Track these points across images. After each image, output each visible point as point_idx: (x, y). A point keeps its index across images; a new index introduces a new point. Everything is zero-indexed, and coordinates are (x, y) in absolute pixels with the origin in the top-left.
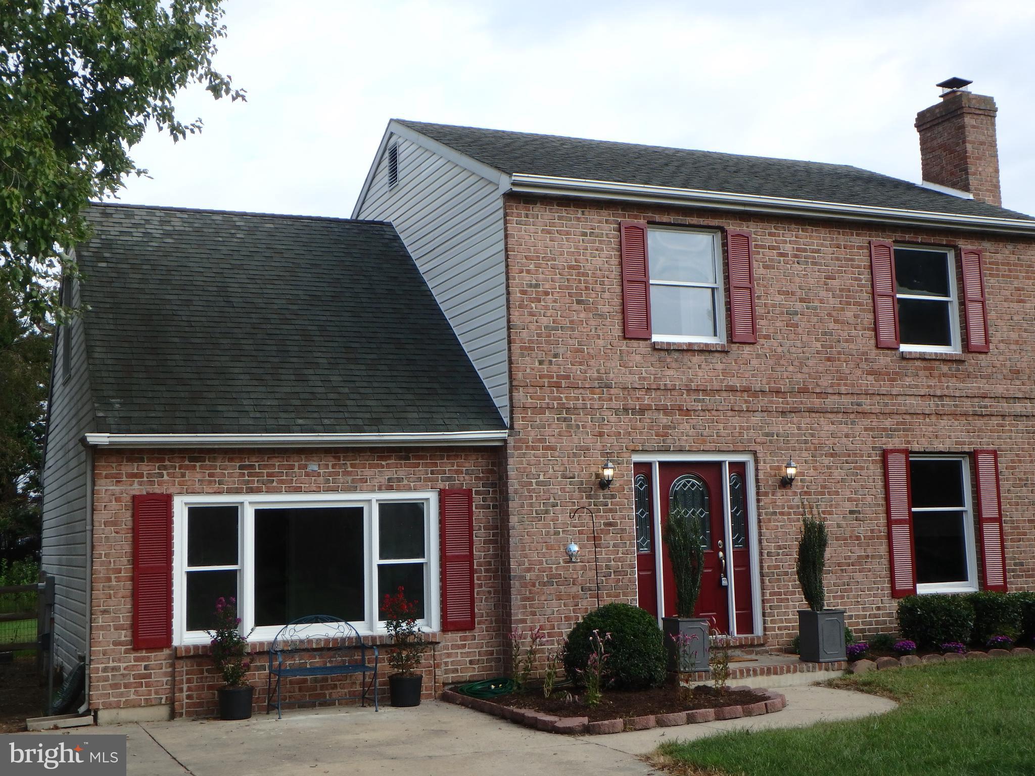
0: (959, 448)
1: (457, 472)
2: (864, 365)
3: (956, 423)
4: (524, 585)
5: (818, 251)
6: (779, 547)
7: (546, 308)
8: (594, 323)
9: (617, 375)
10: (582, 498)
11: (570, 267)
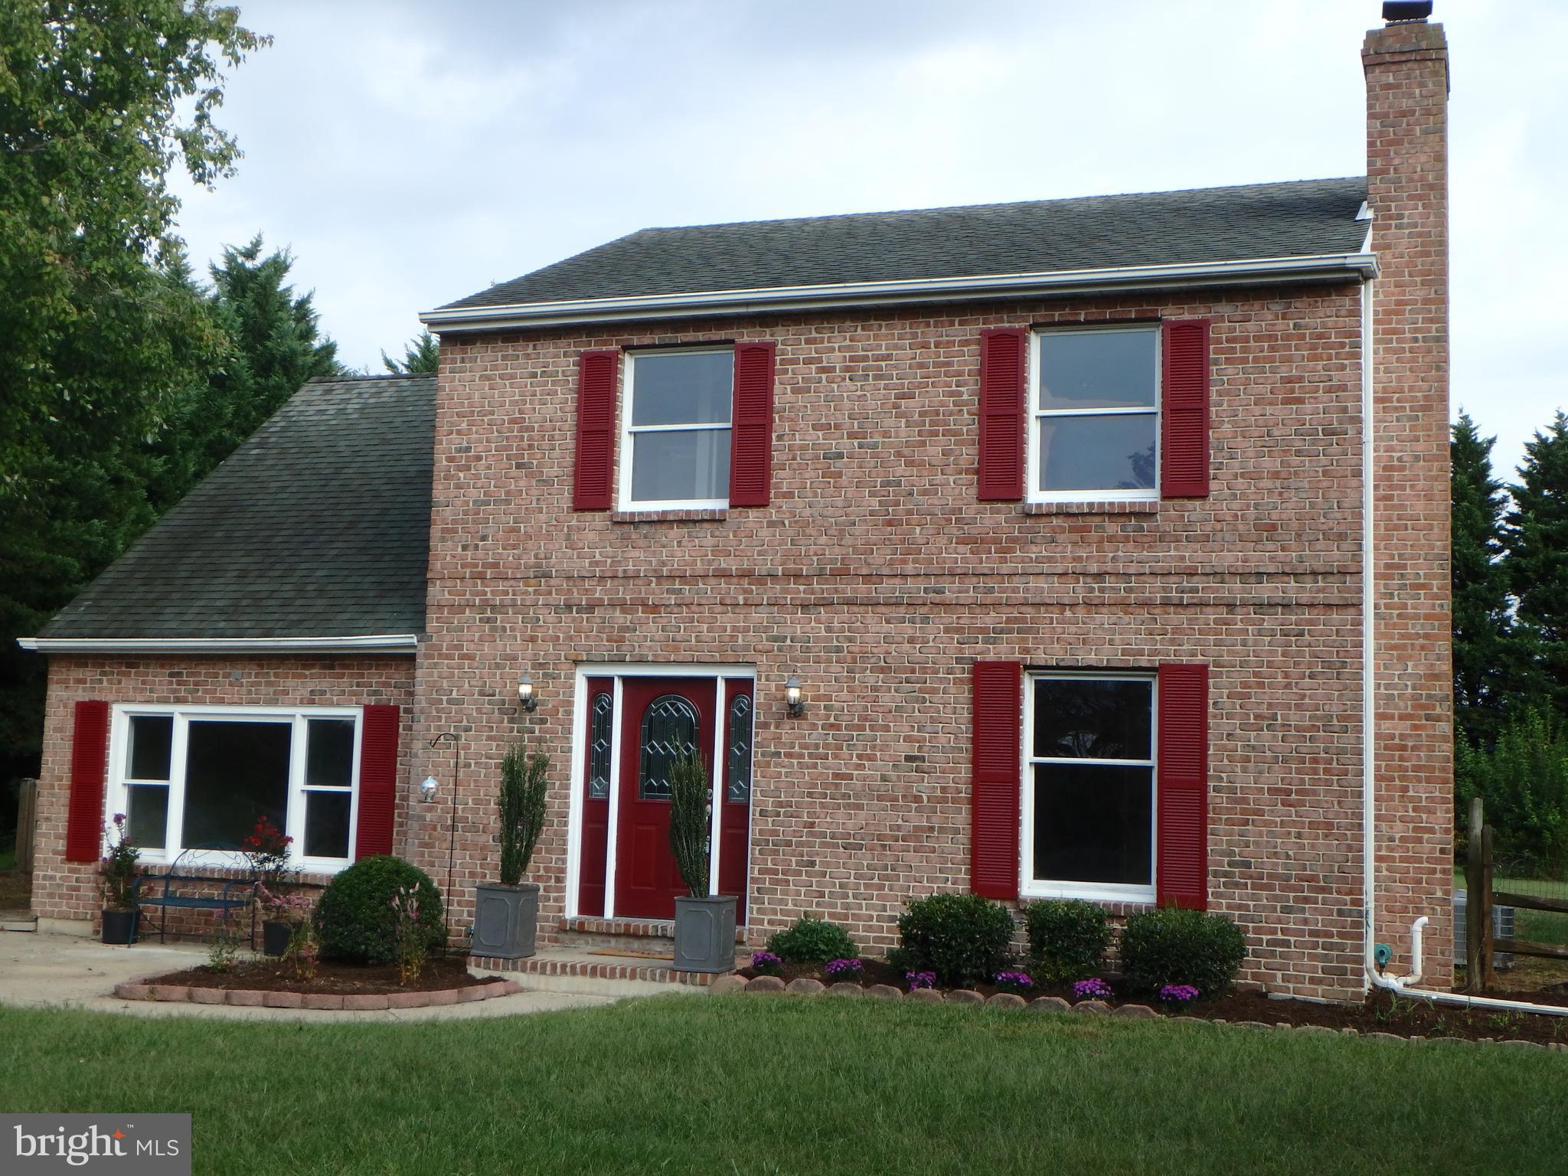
0: (1131, 661)
1: (386, 685)
2: (953, 529)
3: (1126, 618)
4: (423, 828)
5: (888, 357)
6: (781, 804)
7: (477, 477)
8: (536, 492)
9: (563, 559)
10: (502, 722)
11: (513, 421)
